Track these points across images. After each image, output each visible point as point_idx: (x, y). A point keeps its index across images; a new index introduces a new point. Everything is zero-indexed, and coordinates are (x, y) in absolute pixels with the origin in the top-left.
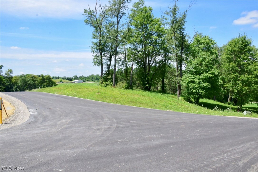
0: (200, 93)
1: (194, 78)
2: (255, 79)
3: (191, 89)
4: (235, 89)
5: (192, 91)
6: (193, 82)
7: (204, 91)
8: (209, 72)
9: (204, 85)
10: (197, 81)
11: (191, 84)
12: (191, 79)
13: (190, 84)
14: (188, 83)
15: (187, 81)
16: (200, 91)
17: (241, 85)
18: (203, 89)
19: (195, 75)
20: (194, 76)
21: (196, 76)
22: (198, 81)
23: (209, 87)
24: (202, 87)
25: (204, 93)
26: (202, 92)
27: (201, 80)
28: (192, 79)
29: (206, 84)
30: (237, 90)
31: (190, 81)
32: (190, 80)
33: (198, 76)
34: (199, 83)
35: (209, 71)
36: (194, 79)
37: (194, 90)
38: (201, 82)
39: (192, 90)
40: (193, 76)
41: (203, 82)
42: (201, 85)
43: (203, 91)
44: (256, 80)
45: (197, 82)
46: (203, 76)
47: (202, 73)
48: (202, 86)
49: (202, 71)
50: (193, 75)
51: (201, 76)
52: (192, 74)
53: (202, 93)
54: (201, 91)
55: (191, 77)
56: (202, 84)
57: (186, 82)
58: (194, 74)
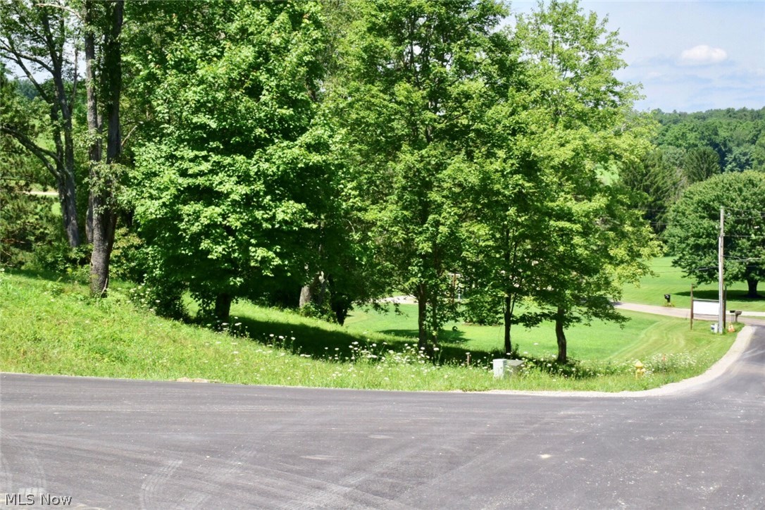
0: (253, 264)
1: (212, 172)
2: (520, 182)
3: (196, 238)
4: (421, 233)
5: (208, 252)
6: (208, 195)
7: (278, 248)
8: (305, 138)
9: (280, 216)
10: (232, 192)
11: (198, 207)
12: (195, 176)
13: (187, 209)
14: (177, 199)
15: (173, 190)
16: (252, 249)
17: (449, 212)
18: (269, 237)
19: (216, 151)
20: (215, 158)
21: (228, 160)
22: (243, 189)
23: (306, 225)
24: (265, 225)
25: (277, 261)
26: (263, 258)
27: (259, 186)
28: (202, 174)
29: (287, 210)
30: (428, 240)
31: (189, 188)
32: (185, 182)
33: (240, 158)
34: (248, 202)
35: (303, 130)
36: (216, 179)
37: (218, 243)
38: (257, 194)
39: (205, 244)
40: (206, 158)
41: (269, 197)
42: (259, 214)
43: (269, 249)
44: (527, 185)
45: (237, 198)
46: (267, 160)
47: (262, 143)
48: (266, 220)
49: (259, 131)
50: (204, 153)
51: (256, 157)
52: (197, 144)
53: (265, 261)
54: (261, 253)
55: (192, 160)
56: (264, 208)
57: (166, 197)
58: (213, 144)
